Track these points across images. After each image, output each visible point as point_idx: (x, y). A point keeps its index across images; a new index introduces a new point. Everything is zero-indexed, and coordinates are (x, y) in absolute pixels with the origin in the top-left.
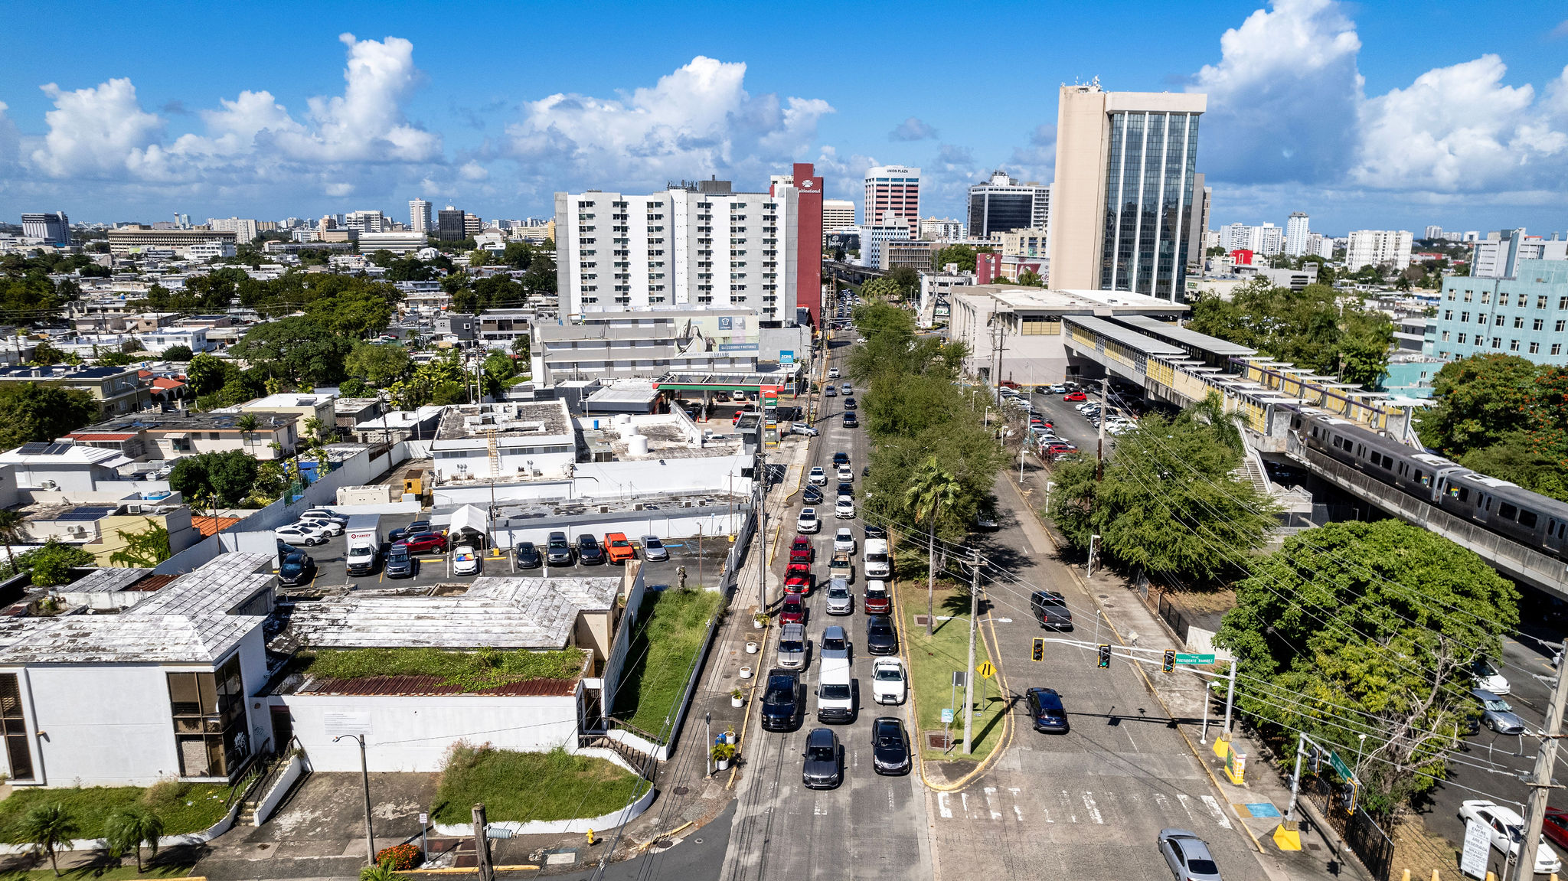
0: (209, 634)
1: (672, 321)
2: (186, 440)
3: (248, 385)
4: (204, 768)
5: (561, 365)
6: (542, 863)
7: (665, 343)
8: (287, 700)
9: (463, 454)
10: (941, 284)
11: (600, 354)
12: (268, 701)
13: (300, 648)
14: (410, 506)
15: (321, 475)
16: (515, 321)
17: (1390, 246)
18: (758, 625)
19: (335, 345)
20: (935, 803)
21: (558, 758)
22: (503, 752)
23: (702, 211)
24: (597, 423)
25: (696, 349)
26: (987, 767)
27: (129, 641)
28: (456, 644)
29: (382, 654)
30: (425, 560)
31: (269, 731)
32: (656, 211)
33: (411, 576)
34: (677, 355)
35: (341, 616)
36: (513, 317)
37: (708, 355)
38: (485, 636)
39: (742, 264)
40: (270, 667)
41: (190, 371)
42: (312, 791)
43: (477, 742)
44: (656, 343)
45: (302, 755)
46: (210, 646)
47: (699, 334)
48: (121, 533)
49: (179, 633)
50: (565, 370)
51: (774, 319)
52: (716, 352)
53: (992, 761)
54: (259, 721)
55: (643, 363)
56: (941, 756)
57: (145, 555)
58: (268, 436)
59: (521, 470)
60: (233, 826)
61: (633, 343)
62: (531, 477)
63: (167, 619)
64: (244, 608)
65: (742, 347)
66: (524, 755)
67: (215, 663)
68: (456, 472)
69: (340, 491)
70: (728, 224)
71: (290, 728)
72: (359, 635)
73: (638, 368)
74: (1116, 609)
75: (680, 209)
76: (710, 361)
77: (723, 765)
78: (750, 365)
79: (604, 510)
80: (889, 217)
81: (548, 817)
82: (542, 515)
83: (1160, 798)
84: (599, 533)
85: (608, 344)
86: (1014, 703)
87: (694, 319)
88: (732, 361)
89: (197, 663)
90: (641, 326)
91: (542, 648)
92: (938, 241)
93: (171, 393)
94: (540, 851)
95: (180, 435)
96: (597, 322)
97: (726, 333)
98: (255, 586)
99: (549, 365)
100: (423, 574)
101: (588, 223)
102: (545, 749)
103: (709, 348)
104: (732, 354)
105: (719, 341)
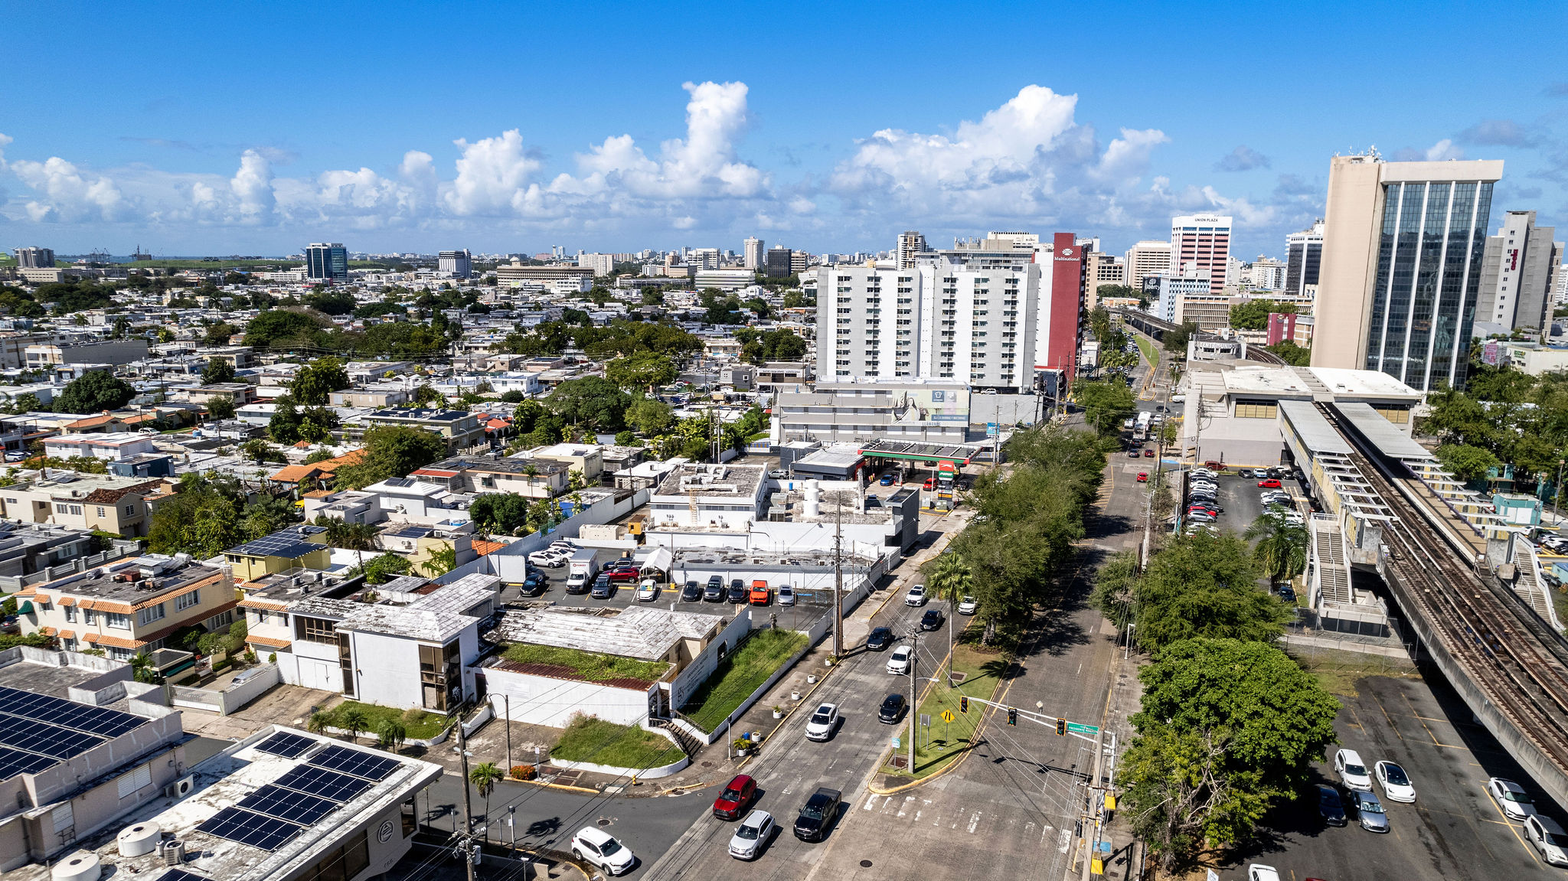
0: (444, 625)
1: (890, 393)
2: (490, 478)
3: (551, 430)
4: (435, 705)
5: (794, 426)
6: (602, 790)
7: (883, 411)
8: (485, 671)
9: (672, 507)
10: (1206, 350)
11: (827, 419)
12: (474, 670)
13: (503, 640)
14: (628, 543)
15: (575, 513)
16: (787, 375)
18: (828, 663)
19: (619, 401)
20: (866, 800)
21: (636, 730)
22: (604, 722)
23: (948, 286)
24: (791, 485)
25: (911, 418)
26: (920, 784)
27: (403, 624)
28: (593, 649)
29: (548, 650)
30: (622, 587)
31: (474, 689)
32: (906, 285)
33: (607, 598)
34: (894, 423)
35: (531, 623)
36: (785, 371)
37: (921, 424)
38: (612, 646)
39: (983, 334)
40: (480, 649)
41: (516, 414)
42: (492, 729)
43: (589, 713)
44: (876, 411)
45: (491, 706)
46: (442, 632)
47: (914, 405)
48: (429, 550)
49: (428, 622)
50: (795, 432)
51: (1011, 385)
52: (928, 421)
53: (927, 780)
54: (468, 682)
55: (864, 428)
56: (892, 771)
57: (441, 566)
58: (544, 480)
59: (713, 522)
60: (445, 740)
61: (856, 411)
62: (719, 530)
63: (424, 613)
64: (471, 611)
65: (952, 418)
66: (615, 726)
67: (443, 643)
68: (666, 520)
69: (582, 528)
70: (972, 297)
71: (485, 689)
72: (538, 636)
73: (860, 432)
74: (1125, 688)
75: (928, 283)
76: (923, 429)
77: (741, 753)
78: (959, 434)
79: (756, 562)
80: (1192, 269)
81: (614, 764)
82: (710, 561)
83: (1031, 825)
84: (748, 580)
85: (835, 410)
86: (977, 746)
87: (910, 392)
88: (944, 429)
89: (433, 641)
90: (863, 396)
91: (644, 659)
92: (1238, 296)
93: (500, 432)
94: (604, 783)
95: (486, 475)
96: (826, 391)
97: (939, 405)
98: (481, 598)
99: (783, 425)
100: (616, 598)
101: (845, 295)
102: (628, 724)
103: (922, 417)
104: (942, 424)
105: (932, 412)
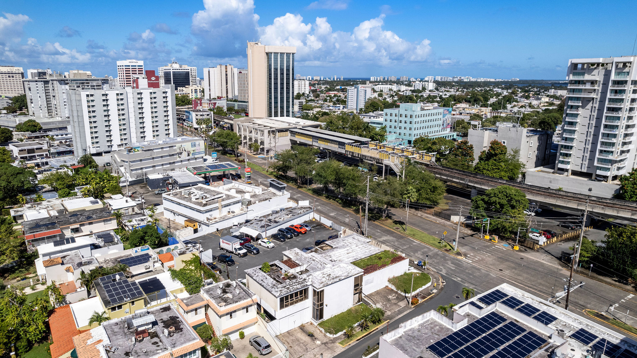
1: (175, 146)
5: (136, 170)
6: (434, 293)
7: (173, 155)
11: (150, 163)
17: (303, 86)
23: (139, 96)
25: (184, 156)
26: (462, 252)
32: (120, 97)
34: (178, 159)
37: (188, 158)
44: (170, 156)
47: (185, 150)
48: (183, 261)
50: (138, 171)
52: (191, 156)
55: (166, 164)
57: (190, 267)
59: (229, 212)
61: (162, 157)
65: (199, 153)
70: (149, 101)
73: (164, 166)
75: (130, 96)
76: (189, 160)
78: (201, 160)
85: (153, 158)
87: (183, 145)
88: (196, 159)
90: (164, 150)
94: (430, 291)
96: (149, 150)
97: (194, 148)
99: (132, 170)
103: (189, 155)
104: (196, 156)
105: (192, 152)
